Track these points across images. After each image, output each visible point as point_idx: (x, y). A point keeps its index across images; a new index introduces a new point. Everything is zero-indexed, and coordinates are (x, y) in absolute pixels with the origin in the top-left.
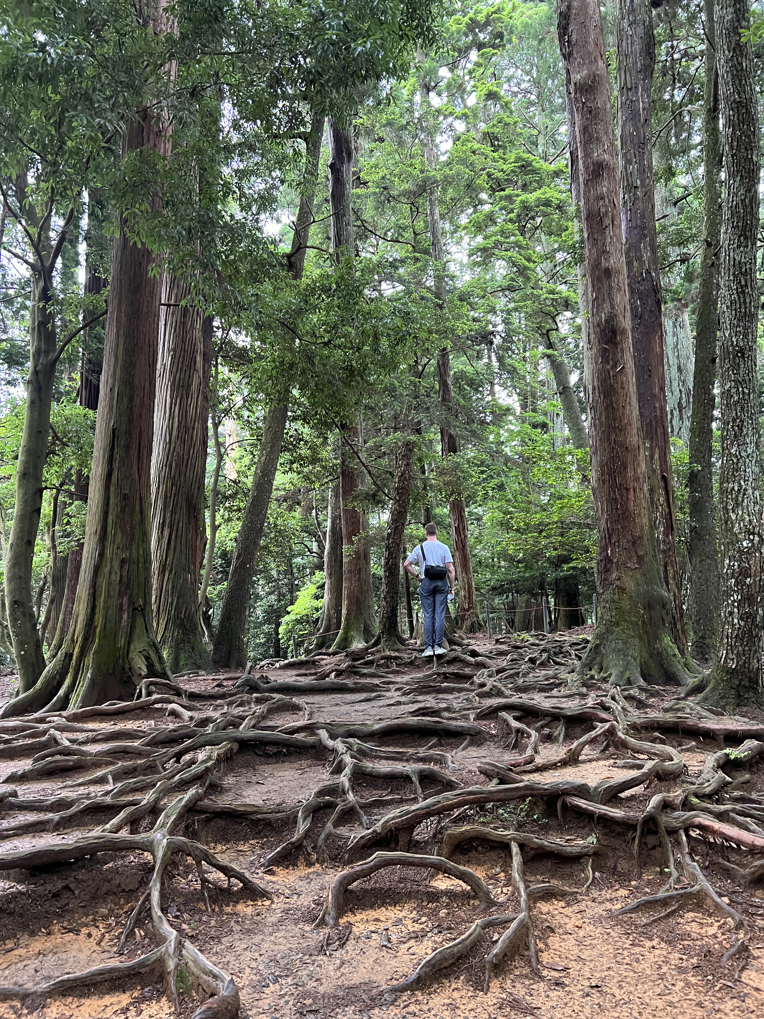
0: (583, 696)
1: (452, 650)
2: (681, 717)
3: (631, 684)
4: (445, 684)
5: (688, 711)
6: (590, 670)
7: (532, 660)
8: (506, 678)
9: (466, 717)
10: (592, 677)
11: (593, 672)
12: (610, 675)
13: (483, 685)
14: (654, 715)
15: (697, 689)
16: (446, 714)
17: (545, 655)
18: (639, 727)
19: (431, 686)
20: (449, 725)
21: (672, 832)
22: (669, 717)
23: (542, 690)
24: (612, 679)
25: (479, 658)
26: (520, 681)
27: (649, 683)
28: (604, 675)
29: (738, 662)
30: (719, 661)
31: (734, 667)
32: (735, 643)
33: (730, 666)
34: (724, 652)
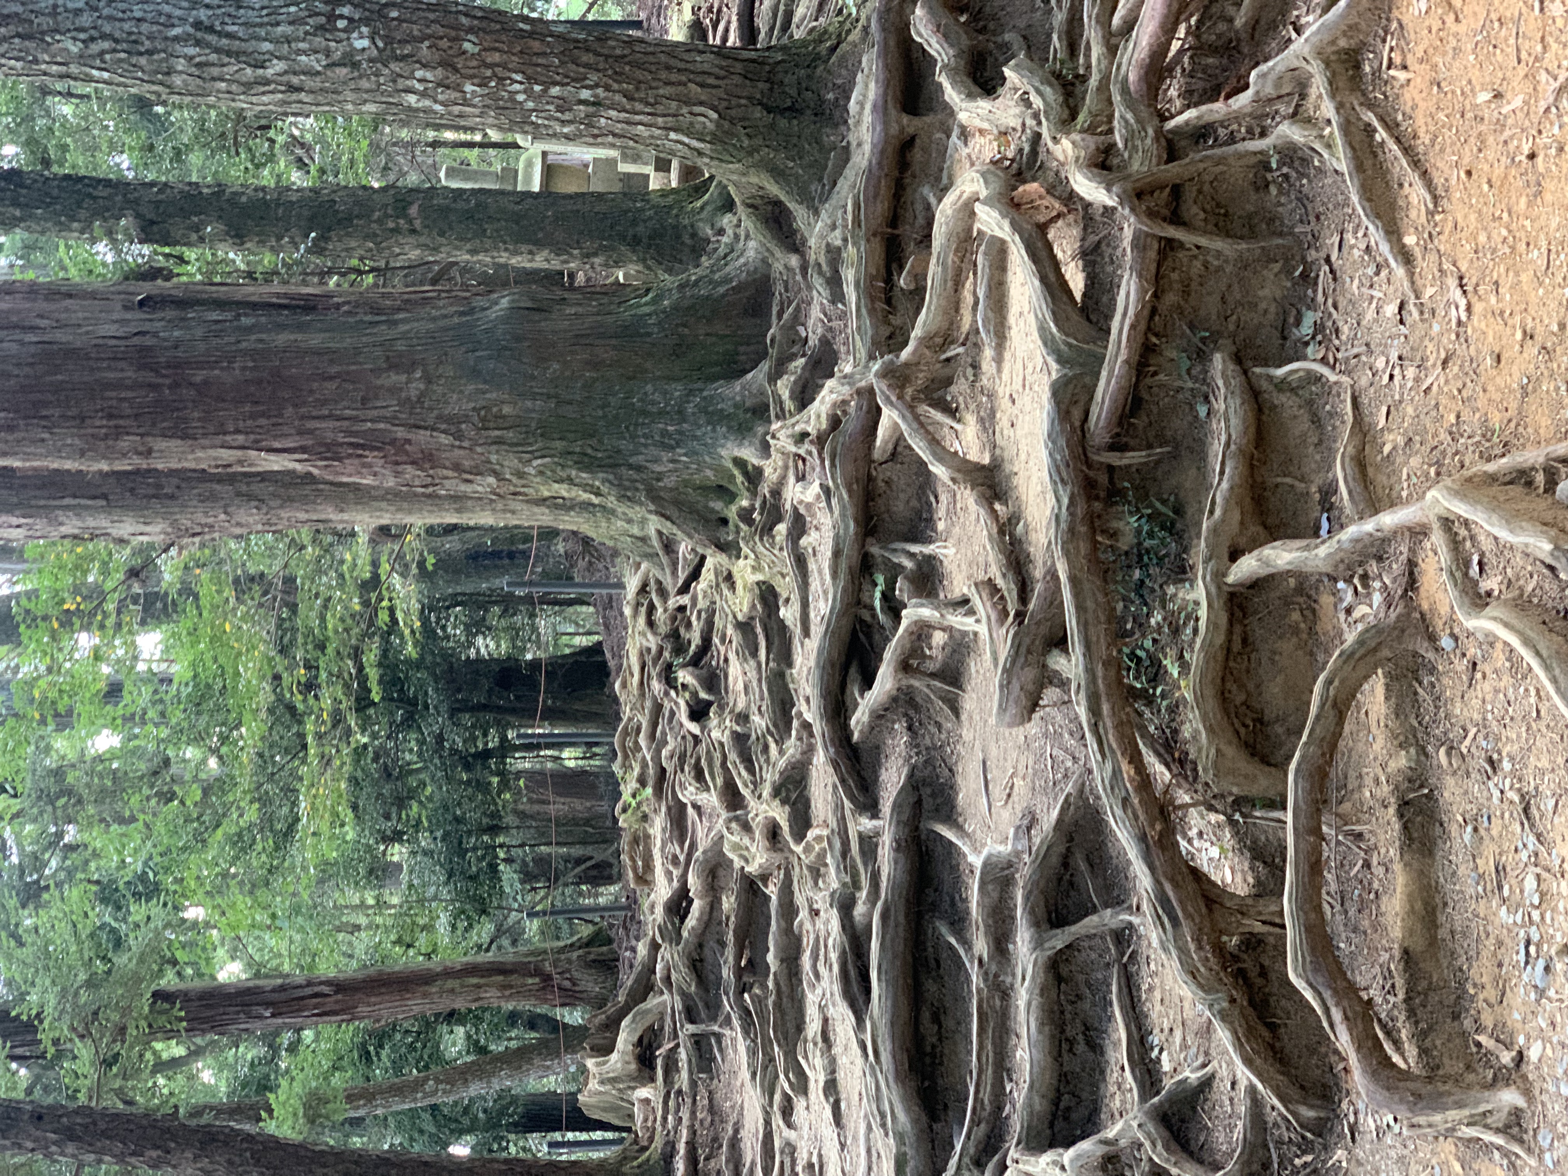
0: (799, 526)
1: (667, 979)
4: (770, 958)
6: (724, 521)
8: (751, 770)
9: (869, 844)
10: (746, 513)
11: (732, 512)
12: (740, 463)
13: (773, 833)
16: (860, 910)
17: (684, 676)
19: (778, 1005)
20: (894, 886)
21: (1172, 149)
24: (751, 457)
25: (693, 881)
26: (759, 725)
27: (760, 354)
28: (740, 478)
29: (701, 103)
30: (700, 153)
31: (715, 116)
32: (647, 104)
33: (710, 126)
34: (673, 135)
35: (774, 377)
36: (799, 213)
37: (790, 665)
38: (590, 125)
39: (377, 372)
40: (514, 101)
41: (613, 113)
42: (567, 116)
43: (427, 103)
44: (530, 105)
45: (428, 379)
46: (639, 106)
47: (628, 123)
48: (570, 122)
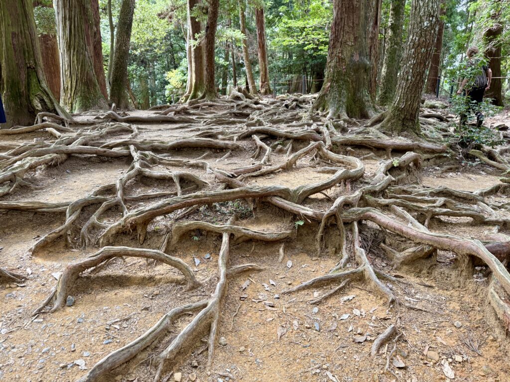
0: (309, 125)
1: (246, 101)
2: (366, 138)
3: (339, 118)
5: (371, 133)
6: (317, 110)
7: (287, 106)
8: (268, 115)
10: (318, 114)
11: (319, 112)
12: (328, 113)
14: (349, 136)
15: (378, 121)
17: (295, 103)
18: (338, 144)
19: (223, 120)
21: (348, 224)
22: (360, 138)
23: (287, 122)
24: (329, 116)
25: (259, 106)
26: (275, 117)
27: (351, 117)
28: (325, 113)
29: (406, 104)
30: (394, 104)
31: (403, 107)
32: (406, 92)
33: (400, 106)
34: (399, 98)
35: (345, 121)
36: (379, 126)
37: (285, 123)
38: (402, 79)
39: (354, 35)
40: (409, 61)
41: (405, 84)
42: (405, 74)
43: (410, 41)
44: (408, 65)
45: (352, 46)
46: (406, 90)
47: (402, 87)
48: (403, 74)
